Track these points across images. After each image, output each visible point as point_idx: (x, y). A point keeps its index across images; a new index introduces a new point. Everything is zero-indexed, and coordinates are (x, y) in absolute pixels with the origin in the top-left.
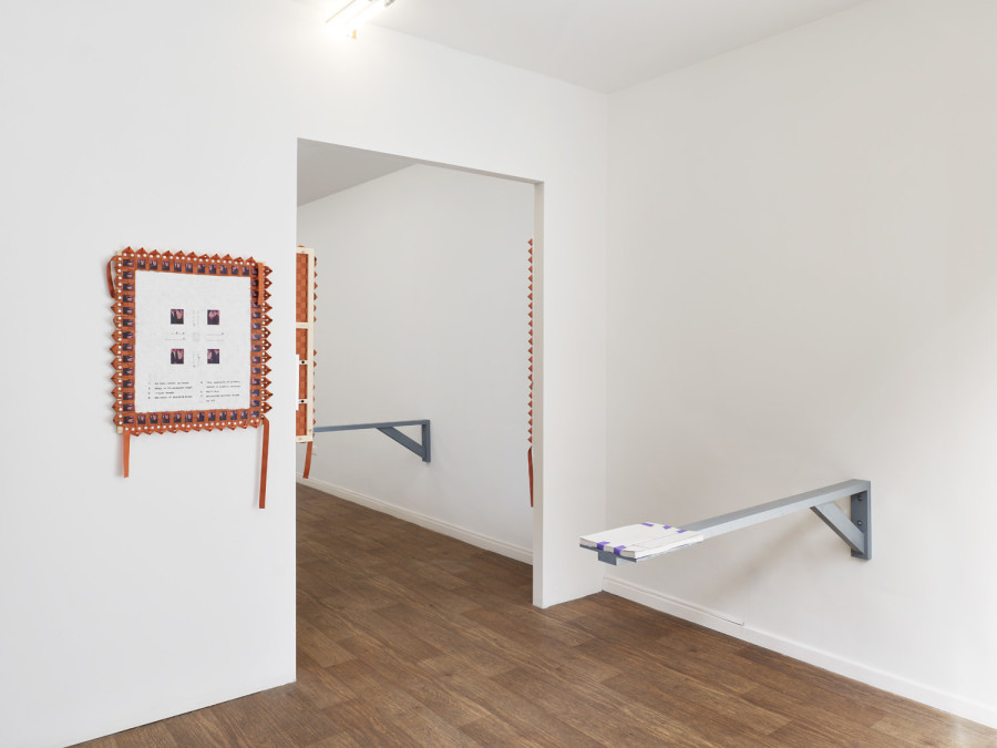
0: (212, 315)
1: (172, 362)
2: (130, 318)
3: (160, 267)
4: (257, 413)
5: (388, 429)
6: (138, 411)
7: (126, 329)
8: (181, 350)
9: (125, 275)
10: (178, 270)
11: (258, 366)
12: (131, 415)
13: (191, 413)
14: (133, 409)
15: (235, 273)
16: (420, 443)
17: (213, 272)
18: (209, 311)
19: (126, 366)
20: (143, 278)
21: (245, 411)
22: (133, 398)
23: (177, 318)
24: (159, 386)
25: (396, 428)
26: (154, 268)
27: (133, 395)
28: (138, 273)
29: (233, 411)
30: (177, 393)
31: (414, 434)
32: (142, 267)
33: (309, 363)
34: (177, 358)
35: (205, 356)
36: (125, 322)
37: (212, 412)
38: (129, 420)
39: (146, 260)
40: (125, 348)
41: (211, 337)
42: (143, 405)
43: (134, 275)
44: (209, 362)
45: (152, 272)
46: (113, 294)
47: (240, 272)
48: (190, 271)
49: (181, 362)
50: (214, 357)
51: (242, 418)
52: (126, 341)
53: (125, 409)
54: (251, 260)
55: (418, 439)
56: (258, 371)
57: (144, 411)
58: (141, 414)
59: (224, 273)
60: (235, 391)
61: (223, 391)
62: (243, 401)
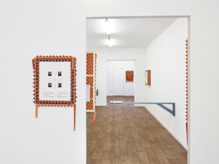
0: (59, 73)
1: (49, 87)
2: (38, 74)
3: (45, 60)
4: (73, 103)
5: (160, 105)
6: (40, 100)
7: (37, 77)
8: (51, 83)
9: (37, 63)
10: (50, 61)
11: (73, 88)
12: (38, 101)
13: (53, 101)
14: (39, 100)
15: (66, 61)
16: (172, 110)
17: (60, 61)
18: (59, 72)
19: (37, 87)
20: (41, 64)
21: (69, 102)
22: (39, 96)
23: (50, 74)
24: (45, 93)
25: (163, 105)
26: (44, 61)
27: (39, 95)
28: (40, 62)
29: (66, 101)
30: (50, 95)
31: (170, 107)
32: (41, 61)
33: (93, 87)
34: (50, 86)
35: (57, 85)
36: (37, 76)
37: (59, 101)
38: (38, 102)
39: (42, 59)
40: (37, 83)
41: (59, 80)
42: (41, 98)
43: (39, 63)
44: (59, 87)
45: (43, 62)
46: (34, 69)
47: (68, 60)
48: (53, 61)
49: (51, 87)
50: (60, 86)
51: (68, 104)
52: (37, 81)
53: (37, 99)
54: (70, 56)
55: (171, 109)
56: (73, 90)
57: (42, 100)
58: (41, 101)
59: (63, 61)
60: (66, 95)
61: (62, 95)
62: (69, 99)
